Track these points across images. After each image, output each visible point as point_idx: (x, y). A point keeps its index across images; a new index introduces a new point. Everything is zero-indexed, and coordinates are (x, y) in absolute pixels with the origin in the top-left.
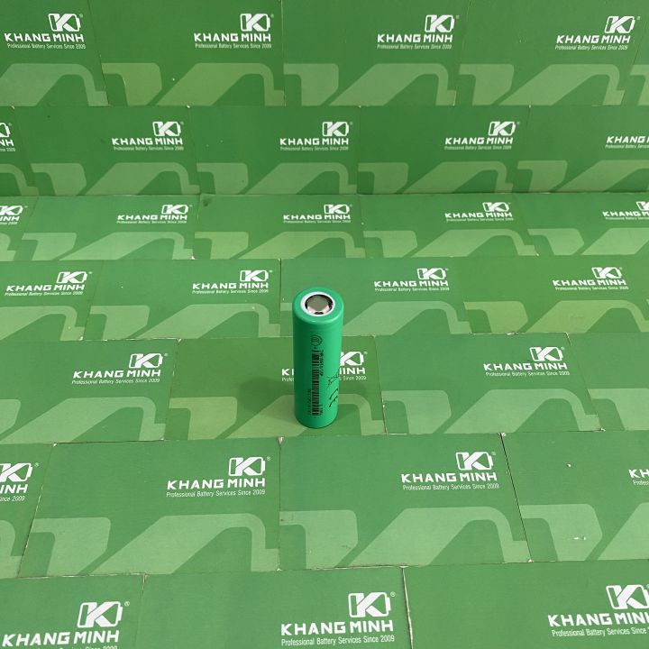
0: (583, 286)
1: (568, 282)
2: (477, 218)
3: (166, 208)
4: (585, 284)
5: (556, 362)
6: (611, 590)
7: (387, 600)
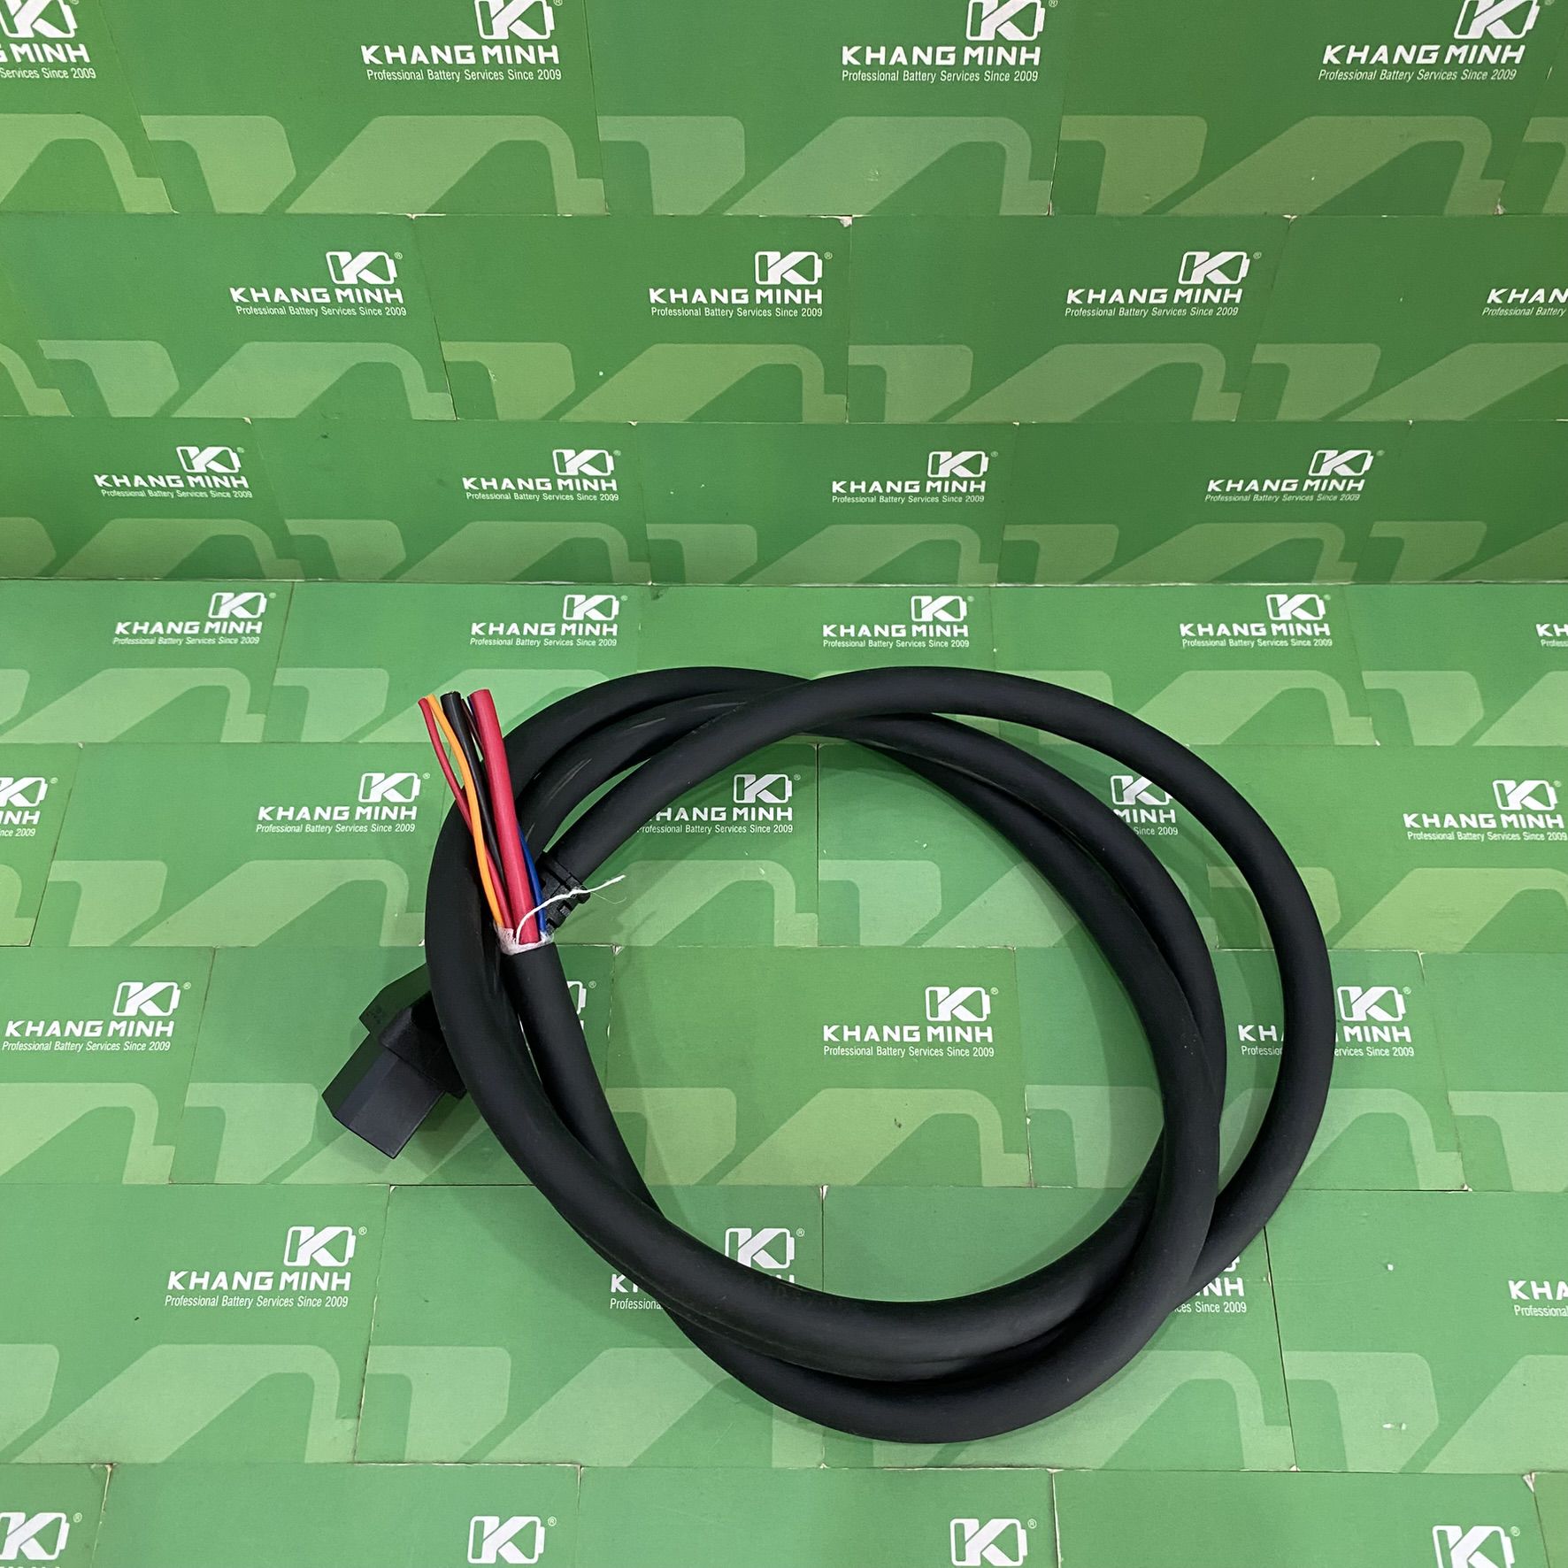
0: (1469, 829)
1: (1436, 820)
2: (1250, 637)
3: (571, 601)
4: (1474, 825)
5: (1389, 1024)
6: (1442, 1534)
7: (1022, 1535)
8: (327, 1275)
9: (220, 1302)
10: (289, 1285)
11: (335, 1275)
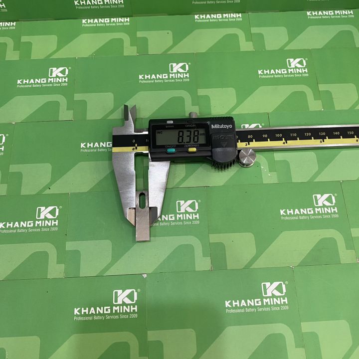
8: (50, 221)
9: (17, 231)
10: (38, 225)
11: (53, 221)
